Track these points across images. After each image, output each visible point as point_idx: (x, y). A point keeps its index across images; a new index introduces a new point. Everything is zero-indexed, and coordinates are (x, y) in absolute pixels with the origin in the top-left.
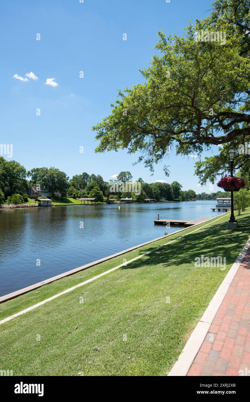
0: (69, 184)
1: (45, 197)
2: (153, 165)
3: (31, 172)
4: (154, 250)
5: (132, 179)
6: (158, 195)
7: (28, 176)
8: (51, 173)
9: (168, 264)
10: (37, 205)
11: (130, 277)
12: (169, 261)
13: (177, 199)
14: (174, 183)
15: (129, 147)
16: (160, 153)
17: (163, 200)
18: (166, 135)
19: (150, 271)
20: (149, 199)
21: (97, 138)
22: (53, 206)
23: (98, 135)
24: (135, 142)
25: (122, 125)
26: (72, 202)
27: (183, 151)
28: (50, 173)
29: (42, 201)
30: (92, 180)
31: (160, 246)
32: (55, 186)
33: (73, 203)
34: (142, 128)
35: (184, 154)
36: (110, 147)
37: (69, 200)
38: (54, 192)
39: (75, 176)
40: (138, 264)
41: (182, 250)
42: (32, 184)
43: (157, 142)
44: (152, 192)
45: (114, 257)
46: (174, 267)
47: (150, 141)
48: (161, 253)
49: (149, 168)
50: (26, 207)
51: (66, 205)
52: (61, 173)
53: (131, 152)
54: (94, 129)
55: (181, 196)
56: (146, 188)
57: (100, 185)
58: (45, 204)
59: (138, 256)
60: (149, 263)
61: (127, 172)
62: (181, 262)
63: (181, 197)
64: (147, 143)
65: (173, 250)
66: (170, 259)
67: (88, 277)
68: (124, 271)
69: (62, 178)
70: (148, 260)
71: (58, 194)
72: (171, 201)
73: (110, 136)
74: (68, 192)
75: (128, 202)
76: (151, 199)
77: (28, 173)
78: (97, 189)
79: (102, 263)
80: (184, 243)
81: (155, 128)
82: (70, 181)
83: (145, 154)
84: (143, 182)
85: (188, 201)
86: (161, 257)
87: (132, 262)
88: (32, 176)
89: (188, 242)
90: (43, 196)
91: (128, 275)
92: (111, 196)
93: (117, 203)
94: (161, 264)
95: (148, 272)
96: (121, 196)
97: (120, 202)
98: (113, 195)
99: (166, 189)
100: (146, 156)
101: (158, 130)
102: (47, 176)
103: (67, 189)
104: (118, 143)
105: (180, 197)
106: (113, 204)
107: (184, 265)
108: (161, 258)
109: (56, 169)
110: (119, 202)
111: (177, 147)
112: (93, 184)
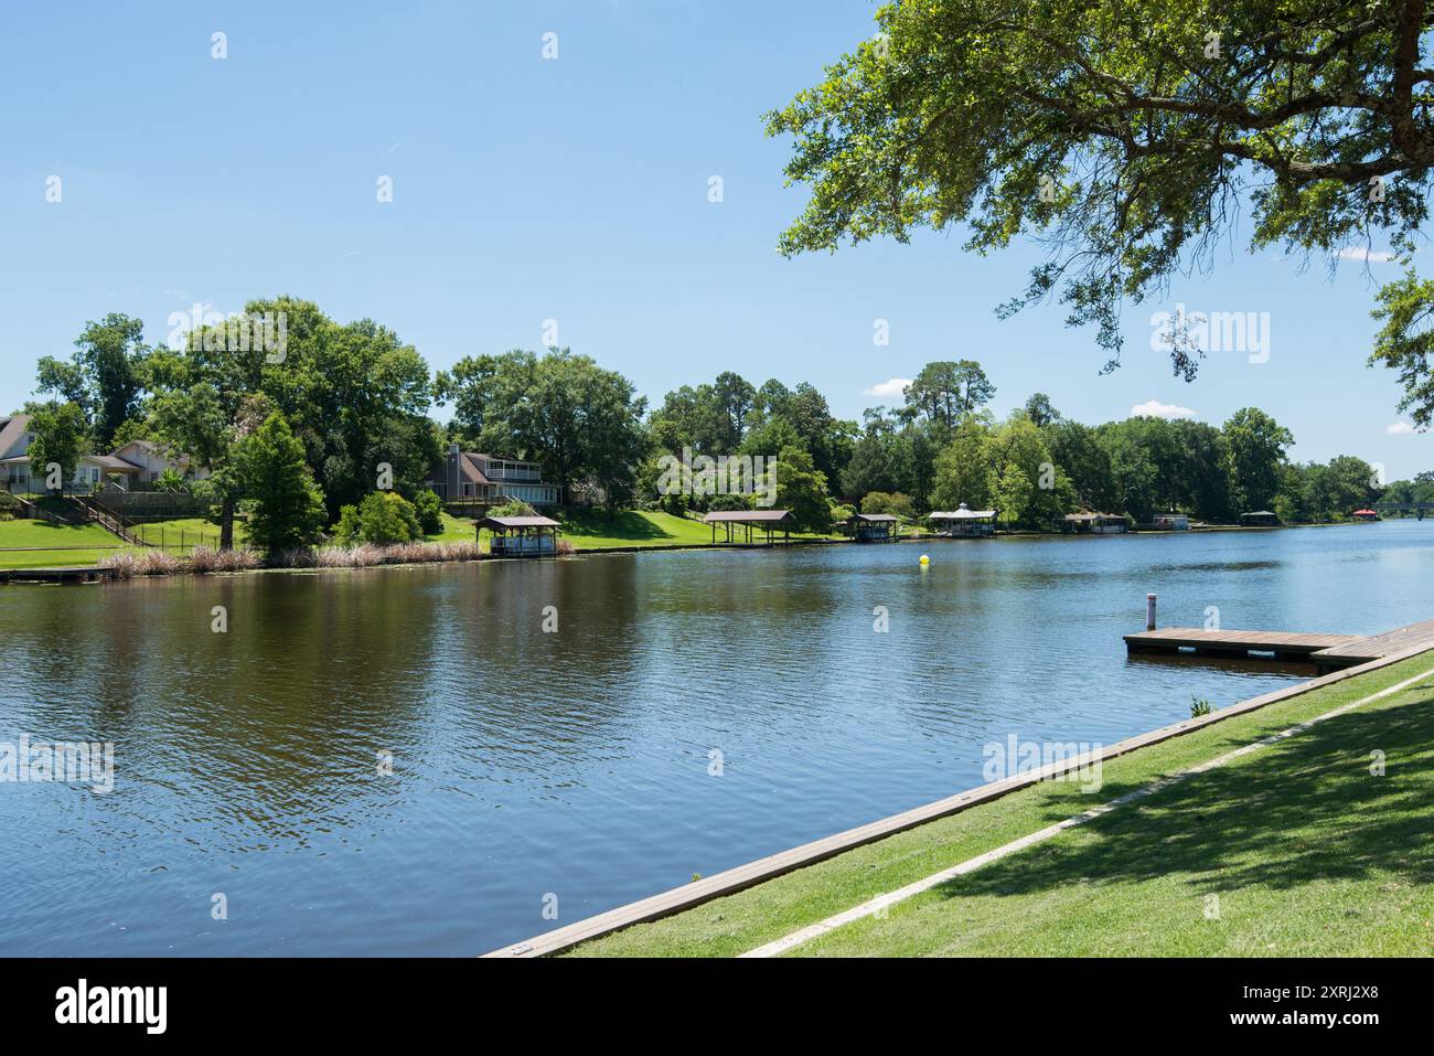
0: (645, 436)
1: (528, 508)
2: (1116, 307)
3: (453, 379)
4: (1129, 797)
5: (990, 405)
6: (1145, 490)
7: (437, 399)
8: (554, 378)
9: (1222, 878)
10: (487, 551)
11: (994, 940)
12: (1226, 860)
13: (1265, 513)
14: (1239, 419)
15: (976, 212)
16: (1155, 239)
17: (1172, 518)
18: (1196, 132)
19: (1114, 911)
20: (1091, 516)
21: (792, 171)
22: (568, 553)
23: (801, 155)
24: (1009, 186)
25: (934, 93)
26: (662, 534)
27: (1300, 226)
28: (549, 378)
29: (512, 528)
30: (767, 410)
31: (1163, 777)
32: (577, 446)
33: (672, 537)
34: (1050, 103)
35: (1308, 244)
36: (867, 220)
37: (646, 523)
38: (571, 482)
39: (677, 391)
40: (1039, 872)
41: (1303, 802)
42: (458, 438)
43: (1141, 177)
44: (1109, 475)
45: (898, 831)
46: (1260, 895)
47: (1099, 176)
48: (1171, 818)
49: (1094, 327)
50: (431, 560)
51: (636, 550)
52: (601, 377)
53: (988, 240)
54: (780, 124)
55: (1283, 492)
56: (1074, 448)
57: (813, 440)
58: (526, 544)
59: (1036, 829)
60: (1104, 866)
61: (964, 363)
62: (1306, 870)
63: (1287, 500)
64: (1078, 189)
65: (1246, 801)
66: (1229, 849)
67: (758, 932)
68: (961, 906)
69: (608, 405)
70: (1097, 851)
71: (591, 490)
72: (1226, 527)
73: (869, 161)
74: (640, 481)
75: (971, 531)
76: (1102, 515)
77: (439, 382)
78: (794, 459)
79: (832, 860)
80: (1316, 763)
81: (1132, 98)
82: (654, 420)
83: (1067, 250)
84: (1056, 415)
85: (1330, 521)
86: (1173, 838)
87: (1005, 858)
88: (456, 400)
89: (1342, 757)
90: (514, 505)
91: (986, 930)
92: (873, 497)
93: (908, 537)
94: (1176, 879)
95: (1103, 920)
96: (932, 499)
97: (924, 531)
98: (884, 495)
99: (1193, 452)
100: (1078, 262)
101: (1147, 104)
102: (532, 399)
103: (636, 464)
104: (910, 194)
105: (1281, 502)
106: (886, 540)
107: (1320, 887)
108: (1176, 842)
109: (577, 359)
110: (918, 531)
111: (1261, 203)
112: (775, 433)
